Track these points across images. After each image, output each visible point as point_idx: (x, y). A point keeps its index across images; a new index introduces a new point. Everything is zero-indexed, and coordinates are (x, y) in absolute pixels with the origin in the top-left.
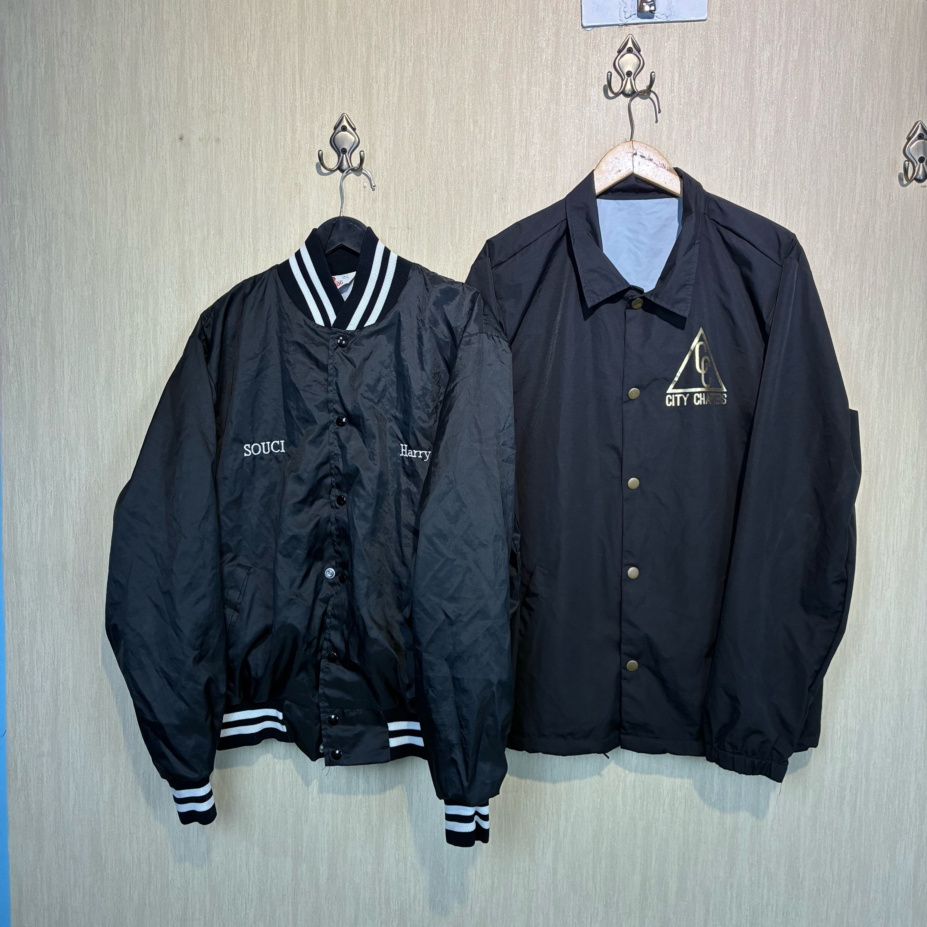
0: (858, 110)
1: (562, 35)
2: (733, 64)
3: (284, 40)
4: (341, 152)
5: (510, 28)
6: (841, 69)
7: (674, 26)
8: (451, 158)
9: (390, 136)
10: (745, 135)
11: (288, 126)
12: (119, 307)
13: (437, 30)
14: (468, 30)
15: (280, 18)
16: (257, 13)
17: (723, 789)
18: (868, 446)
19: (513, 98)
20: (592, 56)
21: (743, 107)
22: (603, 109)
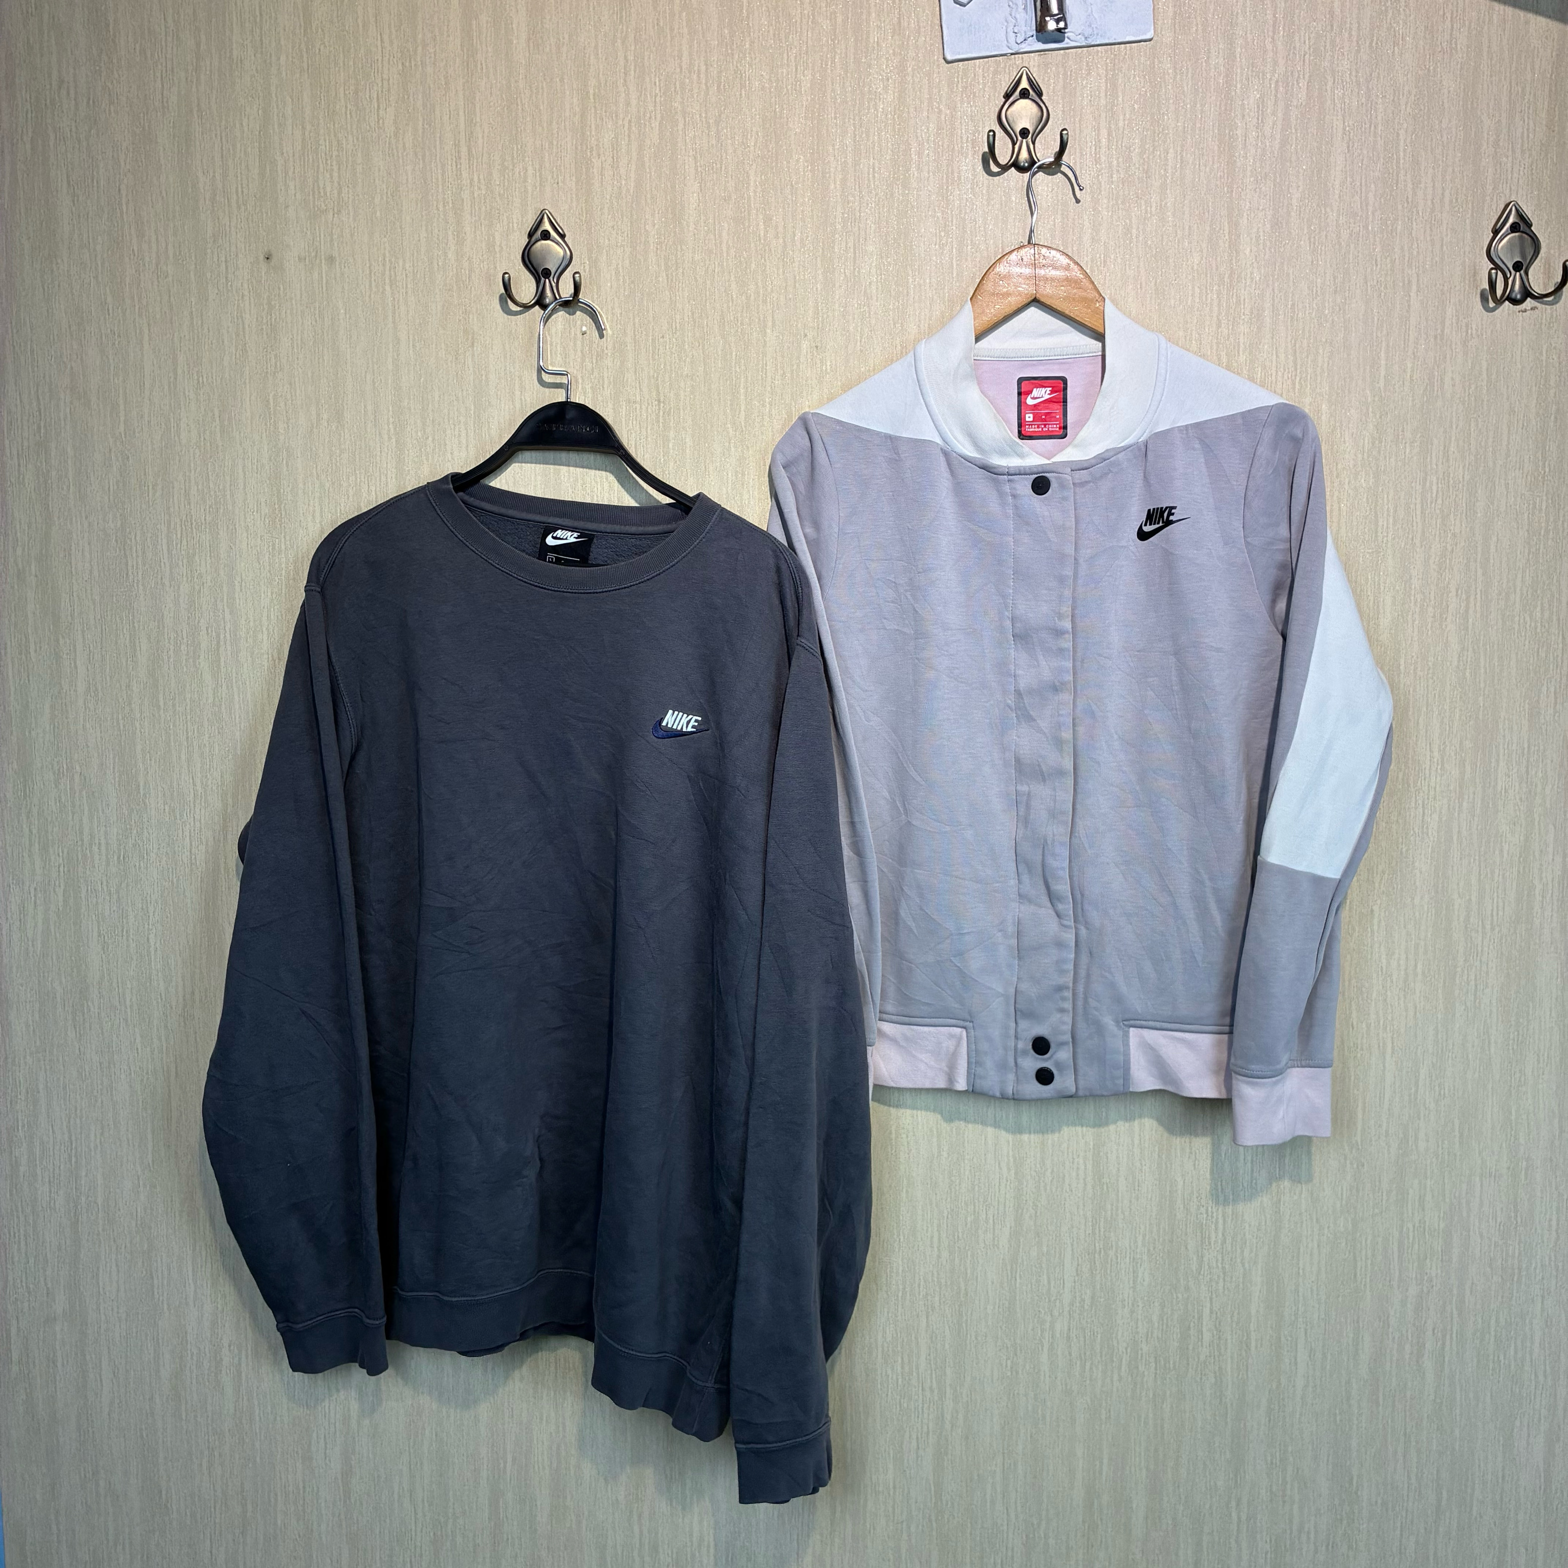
0: (1410, 185)
1: (910, 69)
2: (1198, 113)
3: (439, 88)
4: (540, 274)
5: (822, 60)
6: (1379, 118)
7: (1098, 52)
8: (729, 281)
9: (623, 246)
10: (1221, 232)
11: (450, 233)
12: (168, 547)
13: (699, 66)
14: (750, 65)
15: (432, 50)
16: (391, 42)
17: (1219, 1338)
18: (1444, 749)
19: (830, 177)
20: (962, 102)
21: (1217, 185)
22: (982, 194)
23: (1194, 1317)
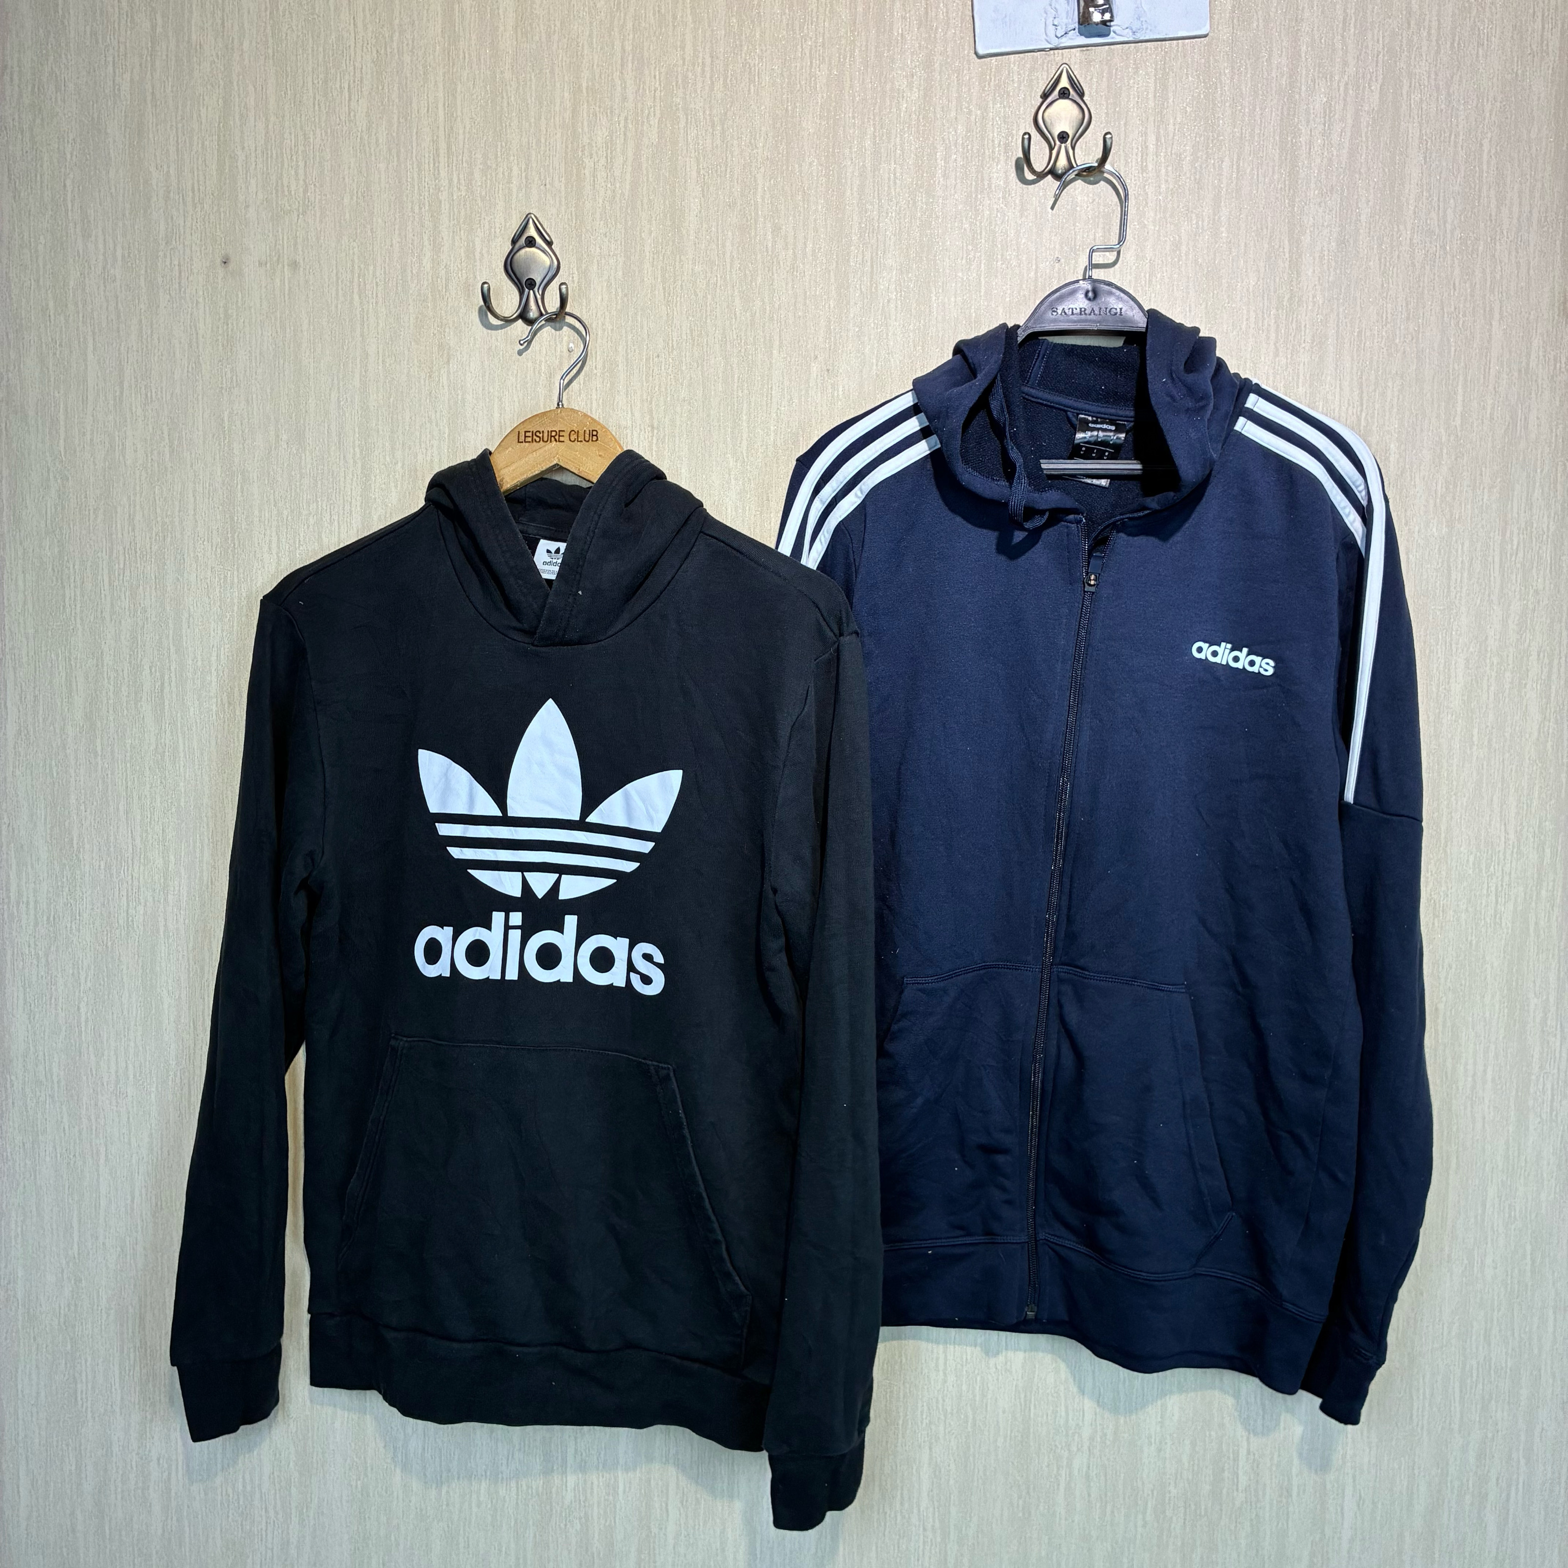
0: (1493, 201)
1: (937, 65)
2: (1257, 118)
3: (417, 78)
4: (524, 285)
5: (840, 54)
6: (1460, 127)
7: (1147, 48)
9: (616, 255)
10: (1281, 250)
12: (110, 577)
13: (704, 58)
14: (761, 58)
15: (408, 37)
16: (365, 26)
17: (1257, 1481)
18: (1521, 830)
19: (846, 182)
20: (994, 101)
21: (1277, 198)
22: (1015, 204)
23: (1229, 1458)
